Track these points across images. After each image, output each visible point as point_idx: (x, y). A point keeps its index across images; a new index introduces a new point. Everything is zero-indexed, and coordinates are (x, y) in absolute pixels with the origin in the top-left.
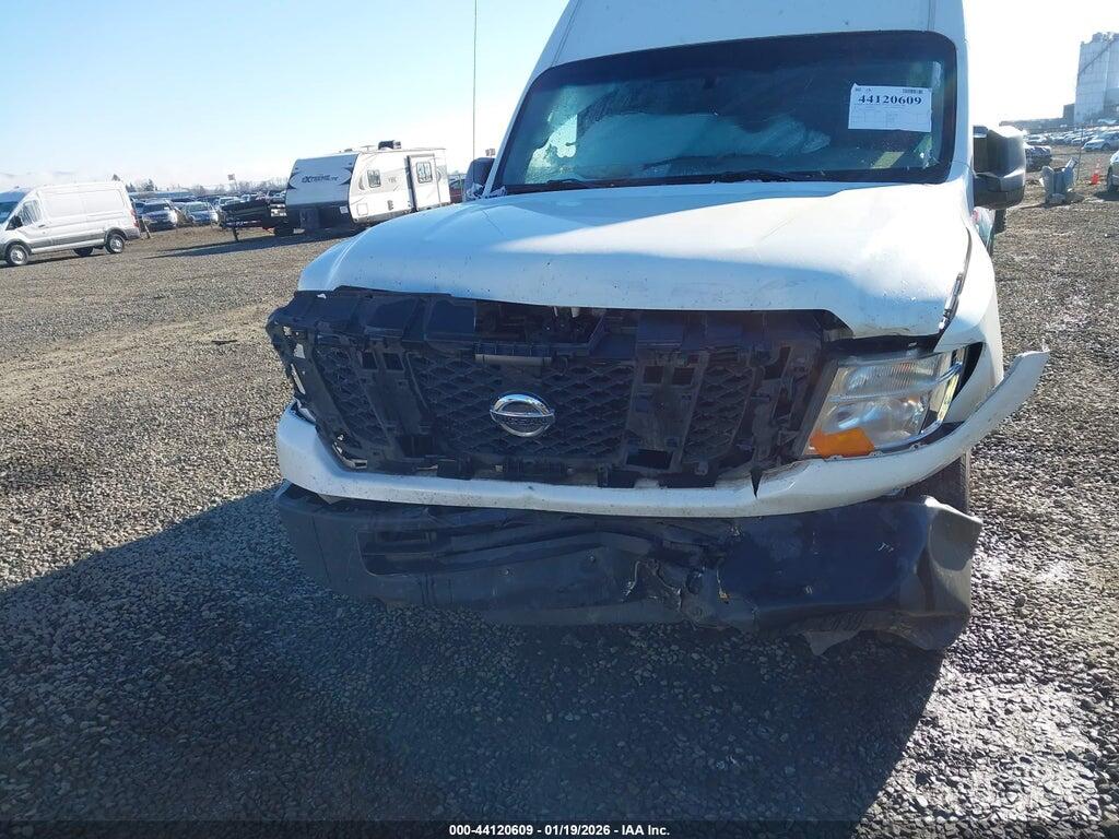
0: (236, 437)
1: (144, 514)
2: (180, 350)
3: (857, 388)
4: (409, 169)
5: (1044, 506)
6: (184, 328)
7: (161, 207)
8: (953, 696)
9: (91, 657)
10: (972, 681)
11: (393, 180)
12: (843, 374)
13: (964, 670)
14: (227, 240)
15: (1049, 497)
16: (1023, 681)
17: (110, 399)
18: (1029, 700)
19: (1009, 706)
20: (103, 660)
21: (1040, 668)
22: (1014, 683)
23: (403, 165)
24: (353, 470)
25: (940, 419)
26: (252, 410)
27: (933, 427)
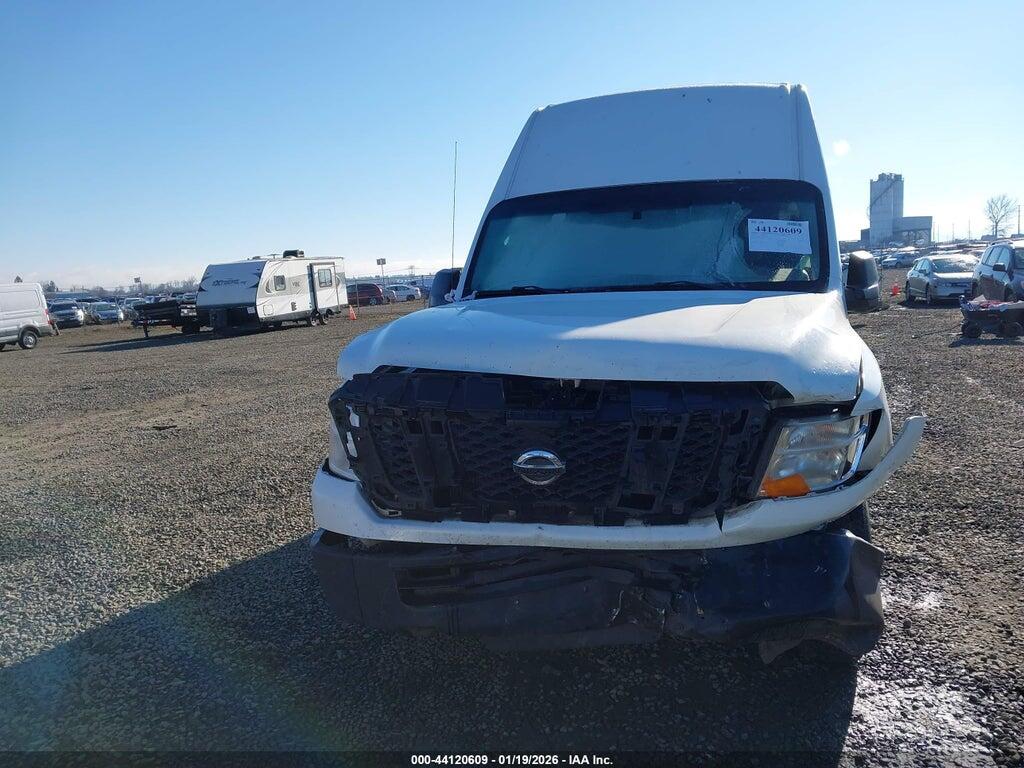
0: (202, 510)
1: (134, 578)
2: (122, 435)
3: (796, 443)
4: (311, 275)
5: (910, 550)
6: (122, 415)
7: (69, 306)
8: (871, 698)
9: (121, 701)
10: (883, 686)
11: (297, 284)
12: (786, 432)
13: (875, 678)
14: (139, 337)
15: (912, 543)
16: (921, 684)
17: (67, 479)
18: (929, 699)
19: (915, 703)
20: (133, 703)
21: (933, 674)
22: (915, 686)
23: (306, 272)
24: (388, 517)
25: (854, 467)
26: (210, 487)
27: (850, 474)
